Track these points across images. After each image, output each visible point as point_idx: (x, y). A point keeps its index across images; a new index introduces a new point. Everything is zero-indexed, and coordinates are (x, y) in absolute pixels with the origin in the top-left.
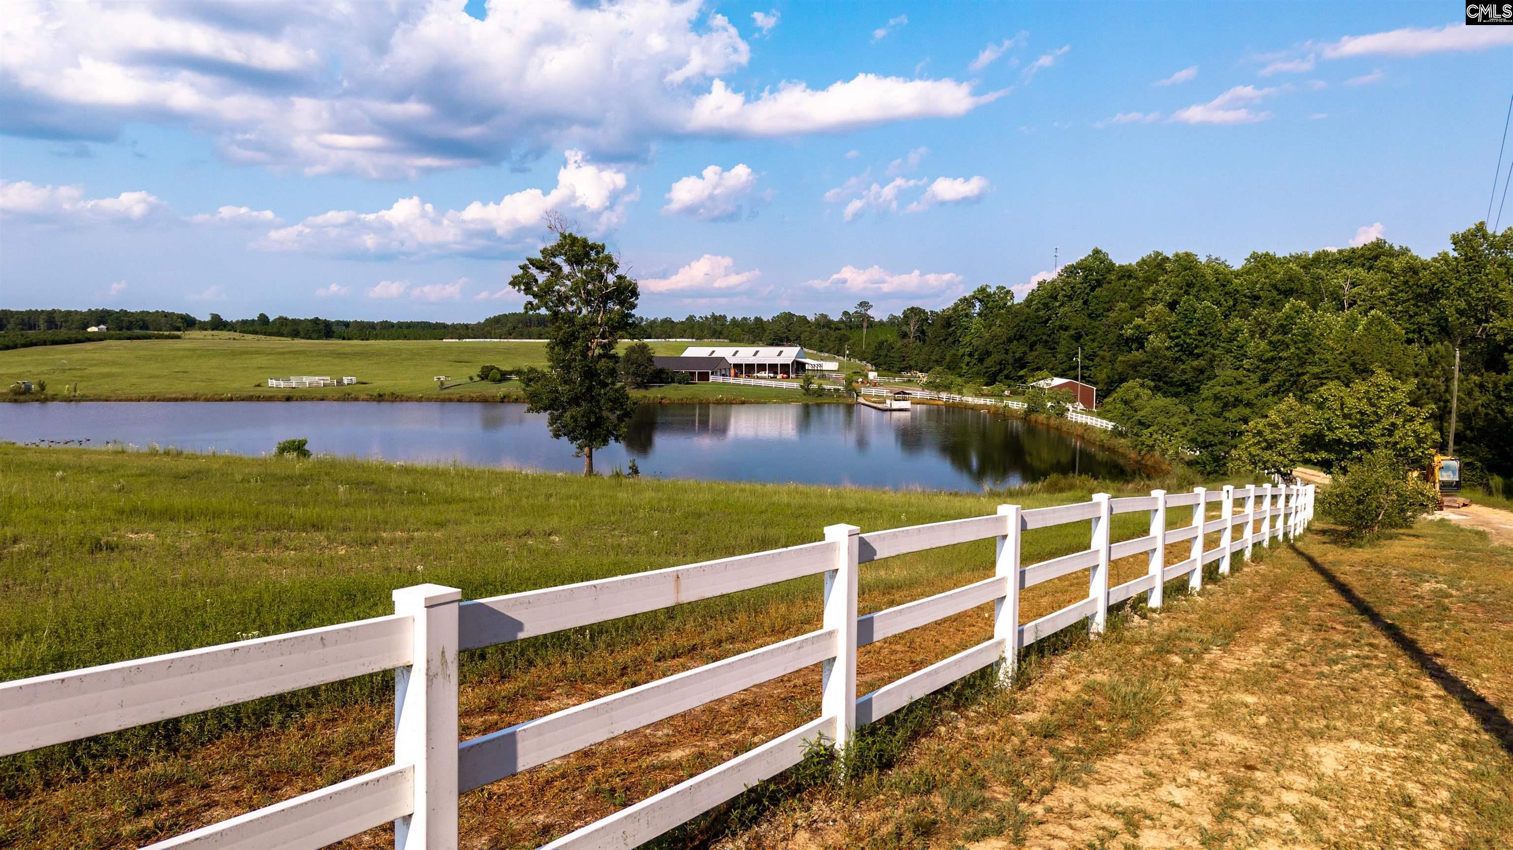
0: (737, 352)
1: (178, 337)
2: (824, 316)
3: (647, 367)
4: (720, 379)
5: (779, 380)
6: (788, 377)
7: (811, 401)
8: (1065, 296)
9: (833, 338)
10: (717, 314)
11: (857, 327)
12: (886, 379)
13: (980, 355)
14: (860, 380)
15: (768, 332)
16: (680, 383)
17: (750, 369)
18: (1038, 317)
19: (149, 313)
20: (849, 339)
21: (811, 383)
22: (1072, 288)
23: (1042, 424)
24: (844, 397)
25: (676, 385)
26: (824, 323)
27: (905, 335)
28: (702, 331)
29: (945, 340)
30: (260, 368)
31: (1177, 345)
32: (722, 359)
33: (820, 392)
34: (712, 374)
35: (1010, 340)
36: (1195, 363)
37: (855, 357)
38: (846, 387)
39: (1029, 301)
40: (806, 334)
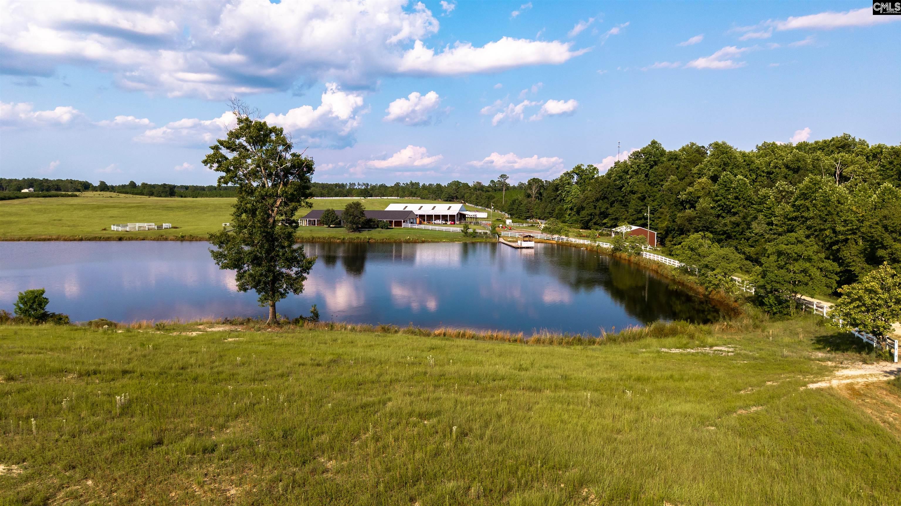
0: (422, 207)
1: (76, 196)
2: (479, 183)
3: (360, 218)
4: (409, 225)
5: (448, 226)
6: (454, 224)
7: (469, 240)
8: (634, 171)
9: (484, 197)
10: (414, 182)
11: (500, 190)
12: (516, 225)
13: (577, 209)
14: (501, 225)
15: (444, 193)
16: (382, 228)
17: (430, 218)
18: (615, 185)
19: (62, 180)
20: (494, 198)
21: (468, 228)
22: (638, 166)
23: (625, 260)
24: (490, 238)
25: (380, 229)
26: (479, 187)
27: (529, 196)
28: (404, 192)
29: (555, 199)
30: (113, 217)
31: (719, 206)
32: (411, 212)
33: (475, 234)
34: (404, 222)
35: (597, 200)
36: (733, 219)
37: (498, 209)
38: (491, 231)
39: (609, 175)
40: (468, 194)
